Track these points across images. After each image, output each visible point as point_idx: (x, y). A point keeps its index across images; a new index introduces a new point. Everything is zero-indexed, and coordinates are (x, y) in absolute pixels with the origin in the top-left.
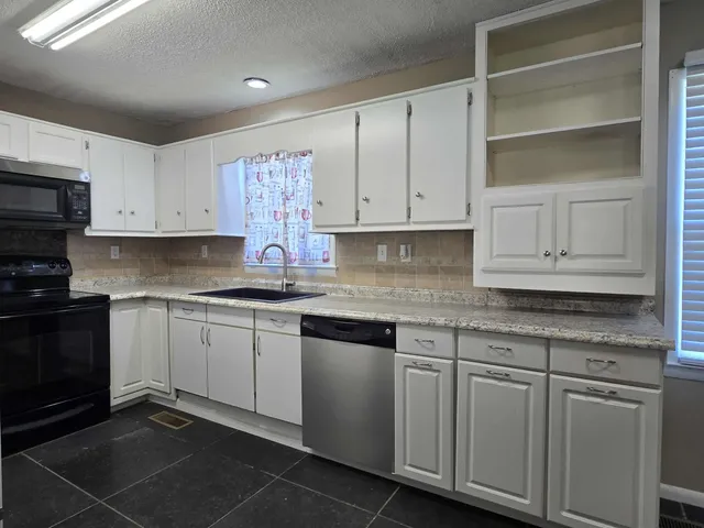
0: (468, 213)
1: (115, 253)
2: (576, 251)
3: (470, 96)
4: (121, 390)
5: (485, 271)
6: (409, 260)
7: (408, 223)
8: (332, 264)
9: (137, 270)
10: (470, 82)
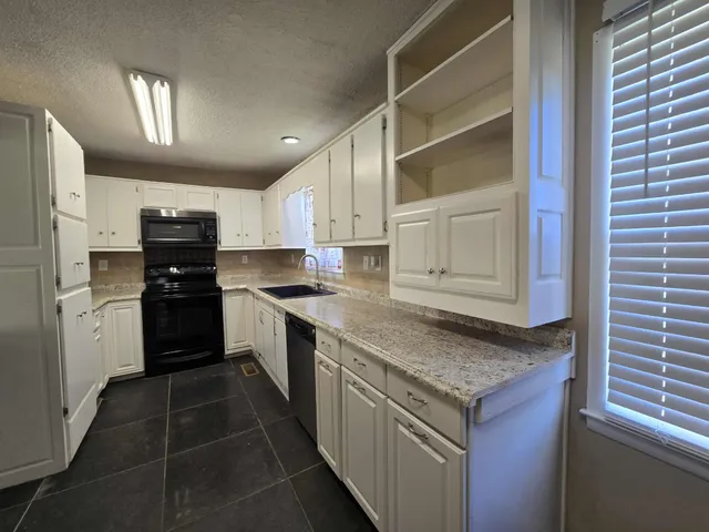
0: (385, 230)
1: (245, 259)
2: (454, 270)
3: (385, 121)
4: (232, 345)
5: (399, 285)
6: (379, 269)
7: (354, 240)
8: (341, 271)
9: (260, 271)
10: (384, 108)
